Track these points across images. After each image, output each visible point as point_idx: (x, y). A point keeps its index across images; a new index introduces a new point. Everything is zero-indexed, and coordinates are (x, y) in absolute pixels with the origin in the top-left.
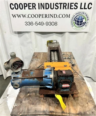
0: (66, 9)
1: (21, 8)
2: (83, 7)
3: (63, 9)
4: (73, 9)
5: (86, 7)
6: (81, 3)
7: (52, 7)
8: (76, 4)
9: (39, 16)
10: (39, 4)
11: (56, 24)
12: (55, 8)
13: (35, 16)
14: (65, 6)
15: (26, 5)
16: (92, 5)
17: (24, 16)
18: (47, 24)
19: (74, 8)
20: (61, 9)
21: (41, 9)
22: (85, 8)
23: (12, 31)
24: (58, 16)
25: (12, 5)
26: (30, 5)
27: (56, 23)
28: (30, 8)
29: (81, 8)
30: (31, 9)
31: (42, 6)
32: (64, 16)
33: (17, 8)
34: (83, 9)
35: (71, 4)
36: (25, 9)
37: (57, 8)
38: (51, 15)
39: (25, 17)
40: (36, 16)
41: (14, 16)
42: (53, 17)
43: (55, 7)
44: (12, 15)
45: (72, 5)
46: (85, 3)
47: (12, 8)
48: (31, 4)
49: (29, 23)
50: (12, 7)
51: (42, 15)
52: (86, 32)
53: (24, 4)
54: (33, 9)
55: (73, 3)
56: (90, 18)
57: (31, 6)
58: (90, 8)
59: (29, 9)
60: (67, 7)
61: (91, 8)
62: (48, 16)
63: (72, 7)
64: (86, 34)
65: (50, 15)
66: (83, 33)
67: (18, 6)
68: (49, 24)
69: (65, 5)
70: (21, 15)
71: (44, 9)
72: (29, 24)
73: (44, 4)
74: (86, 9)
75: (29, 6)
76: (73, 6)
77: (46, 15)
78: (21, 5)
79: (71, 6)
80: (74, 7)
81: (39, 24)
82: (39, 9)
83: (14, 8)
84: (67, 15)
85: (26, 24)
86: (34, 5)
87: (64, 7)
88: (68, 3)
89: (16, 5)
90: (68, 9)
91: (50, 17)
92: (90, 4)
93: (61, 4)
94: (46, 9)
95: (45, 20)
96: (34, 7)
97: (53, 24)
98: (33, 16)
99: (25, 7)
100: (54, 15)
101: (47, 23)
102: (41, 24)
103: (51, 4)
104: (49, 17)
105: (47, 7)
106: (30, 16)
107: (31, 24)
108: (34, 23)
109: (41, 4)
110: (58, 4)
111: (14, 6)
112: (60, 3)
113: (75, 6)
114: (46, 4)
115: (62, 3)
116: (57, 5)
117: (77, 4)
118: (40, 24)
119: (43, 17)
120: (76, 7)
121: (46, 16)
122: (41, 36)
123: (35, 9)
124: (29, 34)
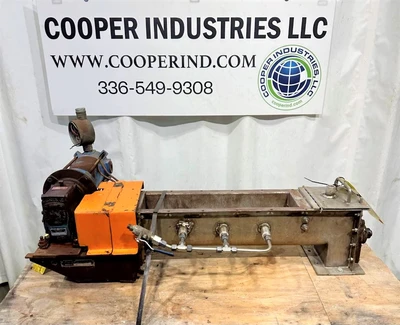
0: (241, 36)
1: (86, 33)
2: (297, 30)
3: (232, 36)
4: (264, 37)
5: (309, 30)
6: (292, 20)
7: (194, 33)
8: (275, 23)
9: (149, 61)
10: (148, 20)
11: (207, 88)
12: (205, 35)
13: (133, 62)
14: (239, 29)
15: (101, 24)
16: (325, 23)
17: (95, 62)
18: (178, 88)
19: (269, 34)
20: (223, 36)
21: (156, 37)
22: (304, 36)
23: (51, 113)
24: (214, 62)
25: (51, 24)
26: (116, 24)
27: (208, 85)
28: (117, 33)
29: (291, 36)
30: (121, 37)
31: (160, 28)
32: (234, 61)
33: (69, 33)
34: (296, 36)
35: (258, 20)
36: (98, 37)
37: (210, 33)
38: (189, 57)
39: (99, 64)
40: (140, 62)
41: (59, 62)
42: (199, 64)
43: (203, 30)
44: (53, 57)
45: (261, 24)
46: (304, 20)
47: (53, 34)
48: (120, 20)
49: (113, 85)
50: (53, 29)
51: (158, 58)
52: (314, 116)
53: (97, 20)
54: (127, 37)
55: (265, 19)
57: (119, 28)
58: (320, 33)
59: (114, 36)
60: (244, 31)
61: (324, 33)
62: (179, 63)
63: (261, 32)
64: (313, 123)
65: (186, 59)
66: (303, 118)
67: (73, 28)
68: (184, 88)
69: (237, 24)
70: (86, 58)
71: (165, 36)
72: (114, 91)
73: (165, 19)
74: (309, 36)
75: (113, 29)
76: (263, 28)
77: (173, 59)
78: (84, 24)
79: (258, 28)
80: (268, 30)
81: (150, 88)
82: (149, 36)
83: (61, 33)
84: (245, 57)
85: (104, 91)
86: (131, 24)
87: (236, 32)
88: (249, 20)
89: (68, 24)
90: (248, 36)
91: (186, 65)
92: (321, 23)
93: (223, 21)
94: (173, 36)
95: (169, 76)
96: (131, 28)
97: (198, 88)
98: (127, 62)
99: (98, 30)
100: (199, 59)
101: (177, 86)
102: (155, 88)
103: (189, 20)
104: (183, 66)
105: (177, 33)
106: (116, 62)
107: (119, 88)
108: (131, 84)
109: (157, 21)
110: (214, 21)
111: (59, 29)
112: (219, 19)
113: (271, 26)
114: (173, 20)
115: (227, 19)
116: (210, 23)
117: (278, 21)
118: (153, 90)
119: (163, 64)
120: (274, 33)
121: (173, 63)
122: (157, 132)
123: (136, 37)
124: (114, 123)
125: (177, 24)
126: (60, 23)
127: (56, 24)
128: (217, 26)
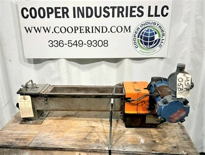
0: (123, 16)
1: (42, 15)
2: (152, 13)
3: (118, 16)
4: (135, 16)
5: (159, 13)
6: (150, 7)
7: (98, 14)
8: (140, 9)
9: (75, 29)
10: (74, 8)
11: (105, 43)
12: (104, 16)
13: (67, 30)
14: (122, 12)
15: (50, 11)
16: (168, 9)
17: (47, 30)
18: (90, 44)
19: (138, 15)
20: (113, 16)
21: (78, 17)
22: (156, 15)
23: (24, 57)
24: (109, 30)
25: (25, 11)
26: (58, 10)
27: (106, 42)
28: (58, 15)
29: (149, 15)
30: (60, 17)
31: (80, 12)
32: (119, 29)
33: (33, 15)
34: (152, 16)
35: (132, 7)
36: (48, 17)
37: (106, 15)
38: (96, 27)
39: (49, 32)
40: (70, 30)
41: (28, 30)
42: (101, 31)
43: (103, 13)
44: (25, 28)
45: (133, 9)
46: (156, 7)
47: (25, 16)
48: (60, 8)
49: (56, 42)
50: (26, 13)
51: (79, 28)
52: (162, 58)
53: (48, 9)
54: (64, 17)
55: (135, 7)
56: (167, 32)
57: (59, 13)
58: (165, 14)
59: (56, 17)
60: (124, 13)
61: (167, 14)
62: (91, 30)
63: (133, 14)
64: (162, 62)
65: (94, 28)
66: (157, 59)
67: (35, 13)
68: (93, 43)
69: (121, 10)
71: (83, 17)
72: (56, 45)
73: (83, 8)
74: (159, 16)
75: (56, 13)
76: (134, 11)
77: (87, 28)
78: (41, 11)
79: (132, 11)
80: (137, 12)
81: (75, 44)
82: (74, 17)
83: (29, 16)
84: (125, 27)
85: (51, 45)
86: (65, 10)
87: (120, 14)
88: (127, 7)
89: (33, 11)
90: (127, 16)
91: (94, 31)
92: (165, 8)
93: (113, 8)
94: (87, 17)
95: (85, 37)
96: (65, 13)
97: (100, 43)
98: (63, 30)
99: (49, 14)
100: (101, 28)
101: (89, 42)
102: (78, 43)
103: (96, 8)
104: (92, 32)
105: (89, 14)
106: (58, 30)
107: (59, 44)
108: (66, 42)
109: (79, 8)
110: (108, 8)
111: (28, 13)
112: (111, 7)
114: (87, 8)
115: (116, 7)
116: (106, 9)
117: (142, 8)
118: (77, 45)
119: (82, 31)
120: (140, 14)
121: (87, 30)
122: (79, 67)
123: (68, 17)
124: (56, 62)
125: (89, 10)
126: (29, 10)
127: (27, 11)
128: (110, 11)
